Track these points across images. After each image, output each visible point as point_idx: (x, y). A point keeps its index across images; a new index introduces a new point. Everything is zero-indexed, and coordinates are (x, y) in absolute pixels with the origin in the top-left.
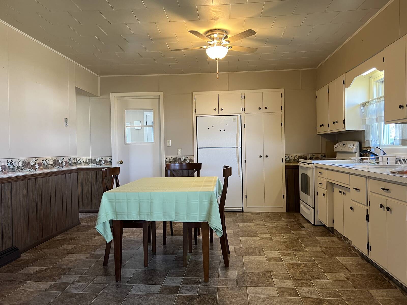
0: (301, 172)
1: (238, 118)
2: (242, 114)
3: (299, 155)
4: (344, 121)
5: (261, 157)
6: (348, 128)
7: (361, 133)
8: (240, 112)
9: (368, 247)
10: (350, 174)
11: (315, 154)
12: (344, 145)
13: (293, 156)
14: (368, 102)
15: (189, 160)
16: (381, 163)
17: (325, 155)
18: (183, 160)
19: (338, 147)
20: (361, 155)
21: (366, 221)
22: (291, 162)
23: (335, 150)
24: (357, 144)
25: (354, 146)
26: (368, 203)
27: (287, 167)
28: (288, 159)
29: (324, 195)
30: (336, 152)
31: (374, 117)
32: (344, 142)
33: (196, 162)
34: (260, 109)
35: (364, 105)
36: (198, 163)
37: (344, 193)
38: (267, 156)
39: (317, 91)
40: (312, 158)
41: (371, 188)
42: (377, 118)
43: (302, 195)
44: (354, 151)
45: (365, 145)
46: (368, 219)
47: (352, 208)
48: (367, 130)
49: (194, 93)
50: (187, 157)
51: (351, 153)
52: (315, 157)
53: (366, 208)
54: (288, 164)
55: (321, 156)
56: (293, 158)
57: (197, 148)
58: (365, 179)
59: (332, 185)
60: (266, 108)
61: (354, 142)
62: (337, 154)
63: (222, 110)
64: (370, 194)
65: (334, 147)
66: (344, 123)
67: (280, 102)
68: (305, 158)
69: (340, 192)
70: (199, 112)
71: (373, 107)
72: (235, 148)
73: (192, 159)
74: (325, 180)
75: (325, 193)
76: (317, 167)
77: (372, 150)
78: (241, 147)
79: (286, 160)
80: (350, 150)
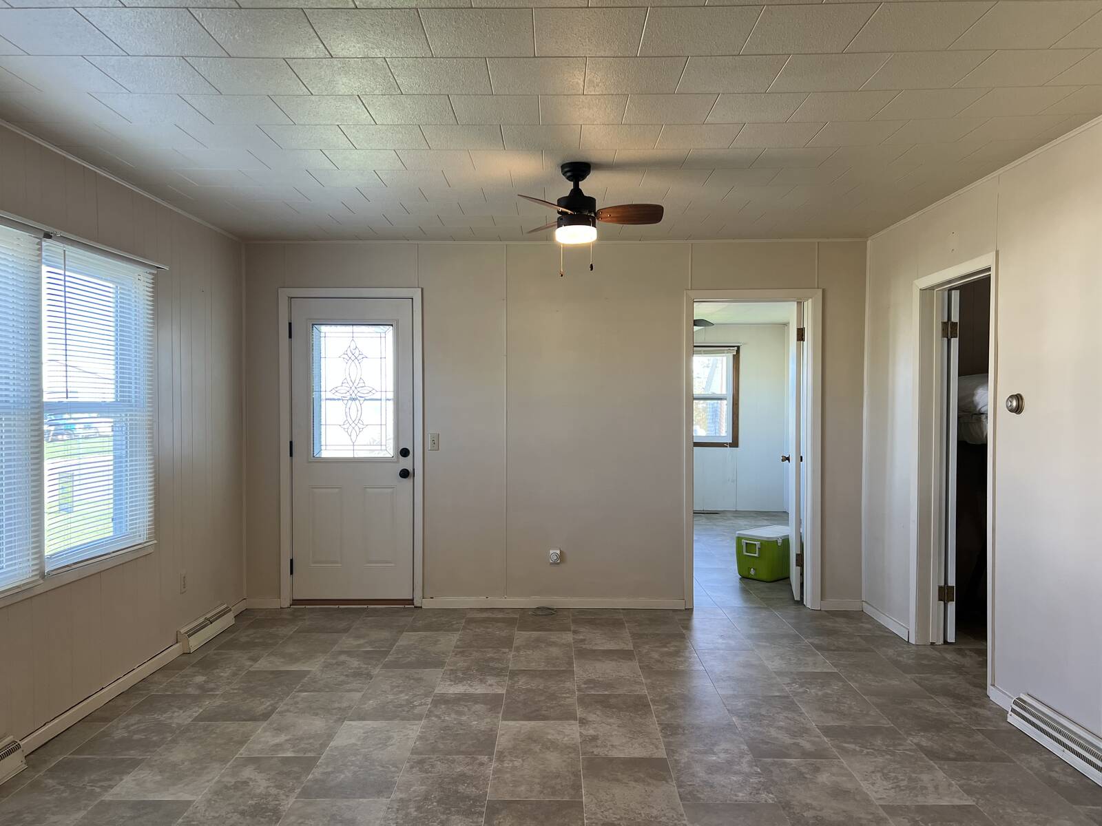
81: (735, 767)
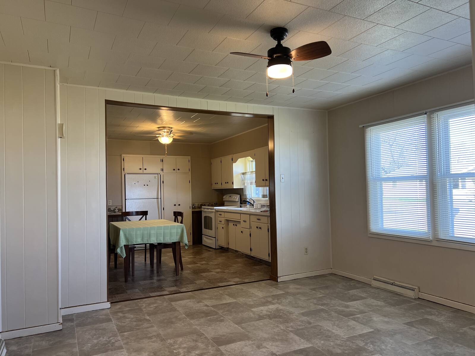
0: (203, 215)
1: (158, 176)
2: (161, 173)
3: (201, 203)
4: (233, 183)
5: (175, 205)
6: (235, 186)
7: (241, 190)
8: (159, 171)
9: (251, 250)
10: (240, 213)
11: (211, 203)
12: (230, 196)
13: (197, 204)
14: (246, 173)
15: (118, 209)
16: (255, 207)
17: (217, 203)
18: (112, 209)
19: (226, 198)
20: (241, 204)
21: (250, 237)
22: (195, 209)
23: (223, 200)
24: (239, 196)
25: (237, 198)
26: (250, 228)
27: (193, 212)
28: (193, 207)
29: (223, 228)
30: (224, 201)
31: (249, 182)
32: (230, 195)
33: (124, 211)
34: (174, 170)
35: (243, 174)
36: (126, 211)
37: (236, 225)
38: (179, 205)
39: (211, 160)
40: (209, 205)
41: (251, 220)
42: (251, 182)
43: (205, 231)
44: (237, 200)
45: (243, 198)
46: (250, 236)
47: (242, 232)
48: (244, 188)
49: (123, 155)
50: (116, 206)
51: (236, 202)
52: (211, 204)
53: (249, 230)
54: (193, 210)
55: (215, 203)
56: (197, 206)
57: (125, 199)
58: (249, 215)
59: (228, 221)
60: (179, 169)
61: (237, 195)
62: (225, 203)
63: (146, 169)
64: (252, 223)
65: (224, 198)
66: (233, 184)
67: (188, 166)
68: (205, 205)
69: (234, 225)
70: (126, 171)
71: (248, 176)
72: (156, 199)
73: (121, 208)
74: (223, 219)
75: (223, 227)
76: (217, 211)
77: (248, 200)
78: (161, 198)
79: (192, 207)
80: (235, 200)
81: (186, 350)
